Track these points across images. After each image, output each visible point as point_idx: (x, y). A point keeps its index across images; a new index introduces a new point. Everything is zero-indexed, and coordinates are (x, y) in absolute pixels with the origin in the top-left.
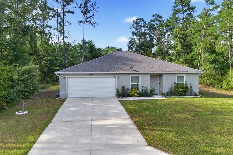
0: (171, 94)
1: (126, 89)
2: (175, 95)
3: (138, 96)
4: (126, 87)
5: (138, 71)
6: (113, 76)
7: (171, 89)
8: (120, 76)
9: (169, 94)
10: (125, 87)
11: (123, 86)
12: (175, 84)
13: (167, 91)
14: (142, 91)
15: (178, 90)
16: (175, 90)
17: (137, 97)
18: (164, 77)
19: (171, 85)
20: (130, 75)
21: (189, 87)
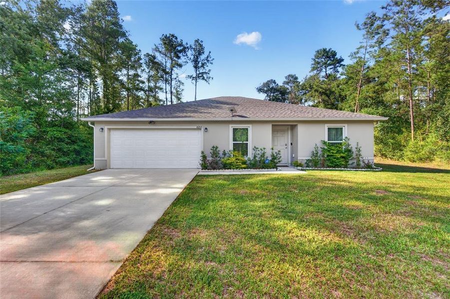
0: (314, 163)
1: (221, 153)
2: (323, 166)
3: (245, 168)
4: (221, 150)
5: (246, 117)
6: (196, 127)
7: (314, 154)
8: (210, 127)
9: (310, 164)
10: (217, 148)
11: (213, 147)
12: (325, 143)
13: (307, 158)
14: (255, 157)
15: (332, 156)
16: (323, 156)
17: (241, 170)
18: (301, 130)
19: (316, 145)
20: (231, 126)
21: (354, 150)
